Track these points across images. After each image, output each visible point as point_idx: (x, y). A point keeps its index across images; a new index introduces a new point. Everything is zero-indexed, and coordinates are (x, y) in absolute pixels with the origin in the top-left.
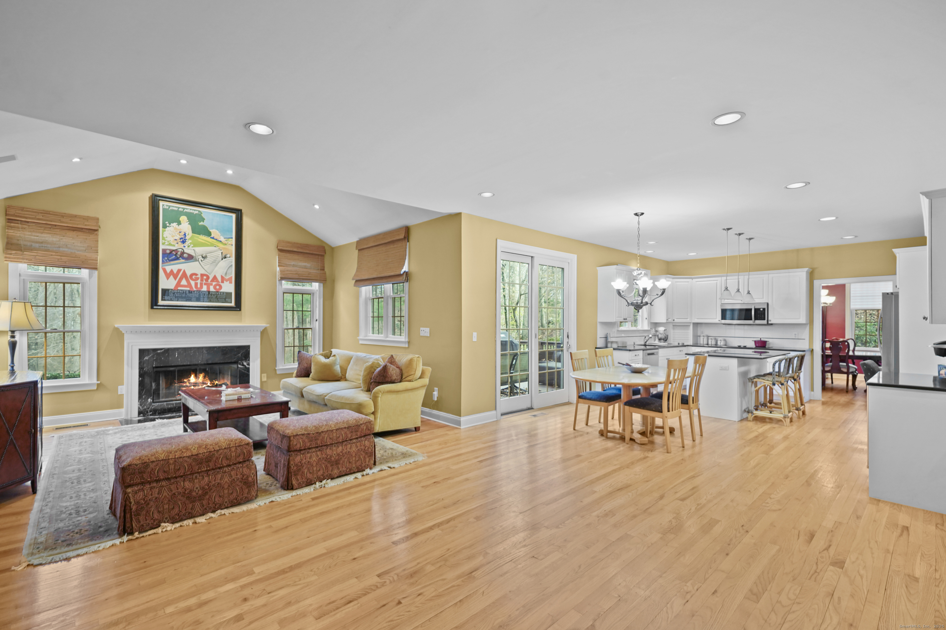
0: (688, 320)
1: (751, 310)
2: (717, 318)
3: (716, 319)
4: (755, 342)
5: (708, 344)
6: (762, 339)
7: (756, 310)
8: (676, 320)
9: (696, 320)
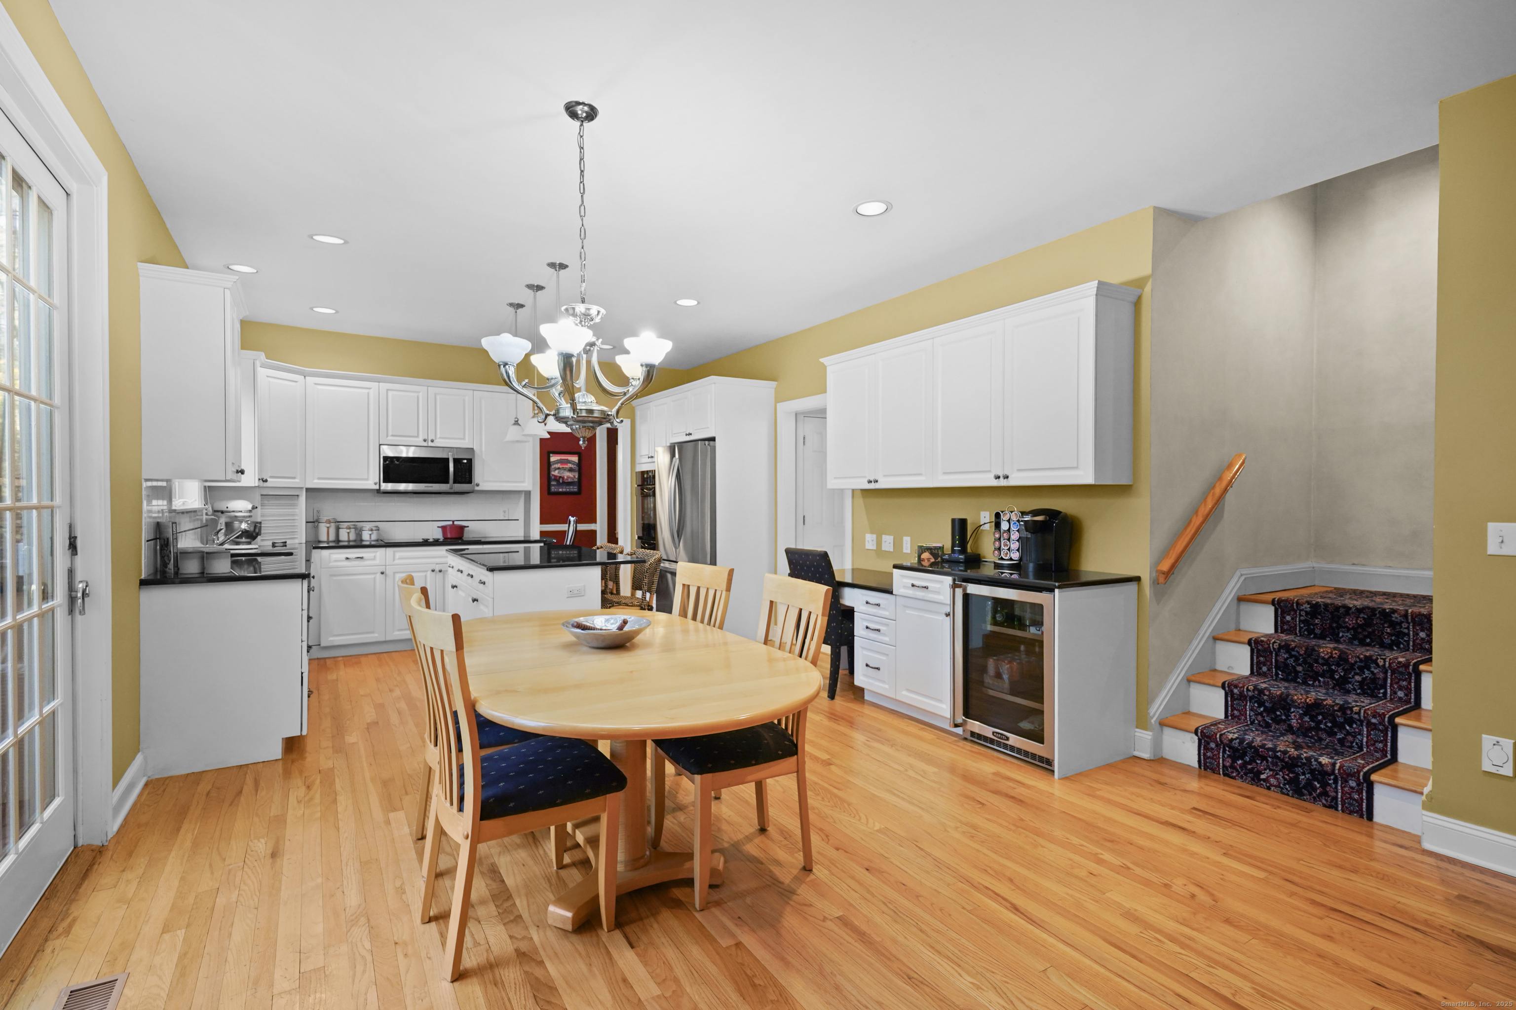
0: (296, 482)
1: (447, 460)
2: (372, 477)
3: (367, 479)
4: (444, 528)
5: (338, 540)
6: (456, 523)
7: (457, 461)
8: (272, 482)
9: (316, 481)
